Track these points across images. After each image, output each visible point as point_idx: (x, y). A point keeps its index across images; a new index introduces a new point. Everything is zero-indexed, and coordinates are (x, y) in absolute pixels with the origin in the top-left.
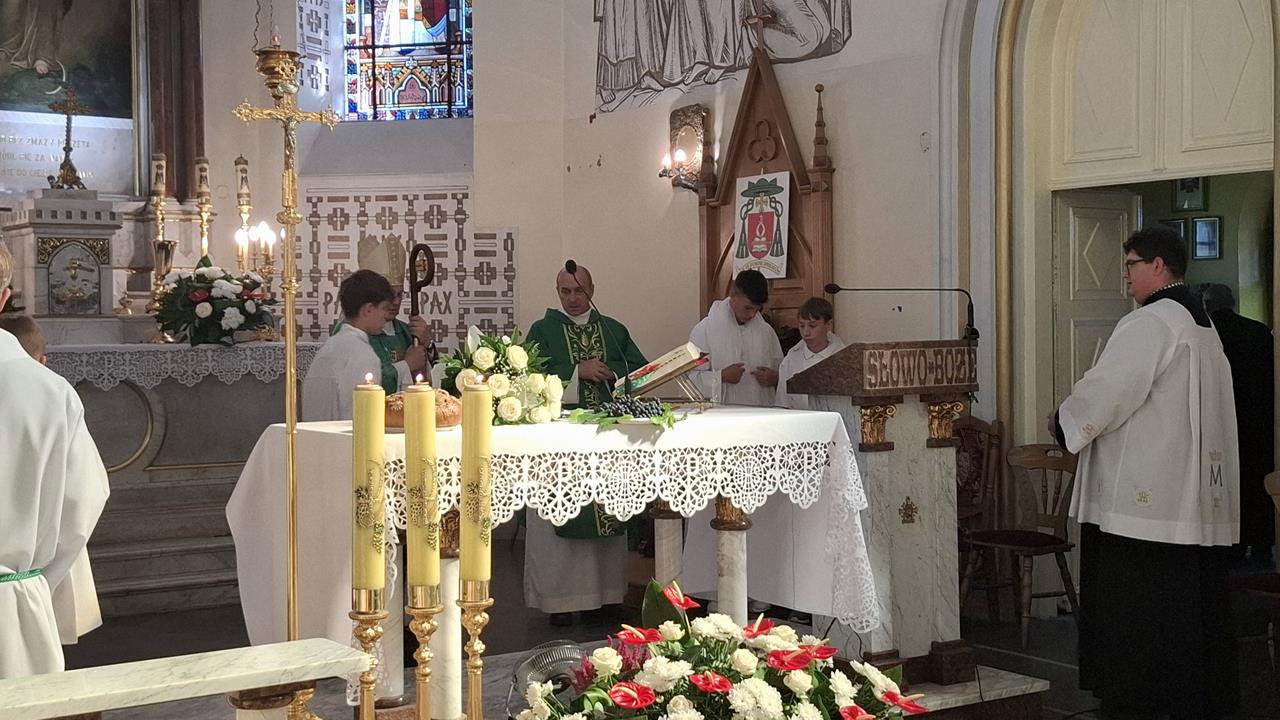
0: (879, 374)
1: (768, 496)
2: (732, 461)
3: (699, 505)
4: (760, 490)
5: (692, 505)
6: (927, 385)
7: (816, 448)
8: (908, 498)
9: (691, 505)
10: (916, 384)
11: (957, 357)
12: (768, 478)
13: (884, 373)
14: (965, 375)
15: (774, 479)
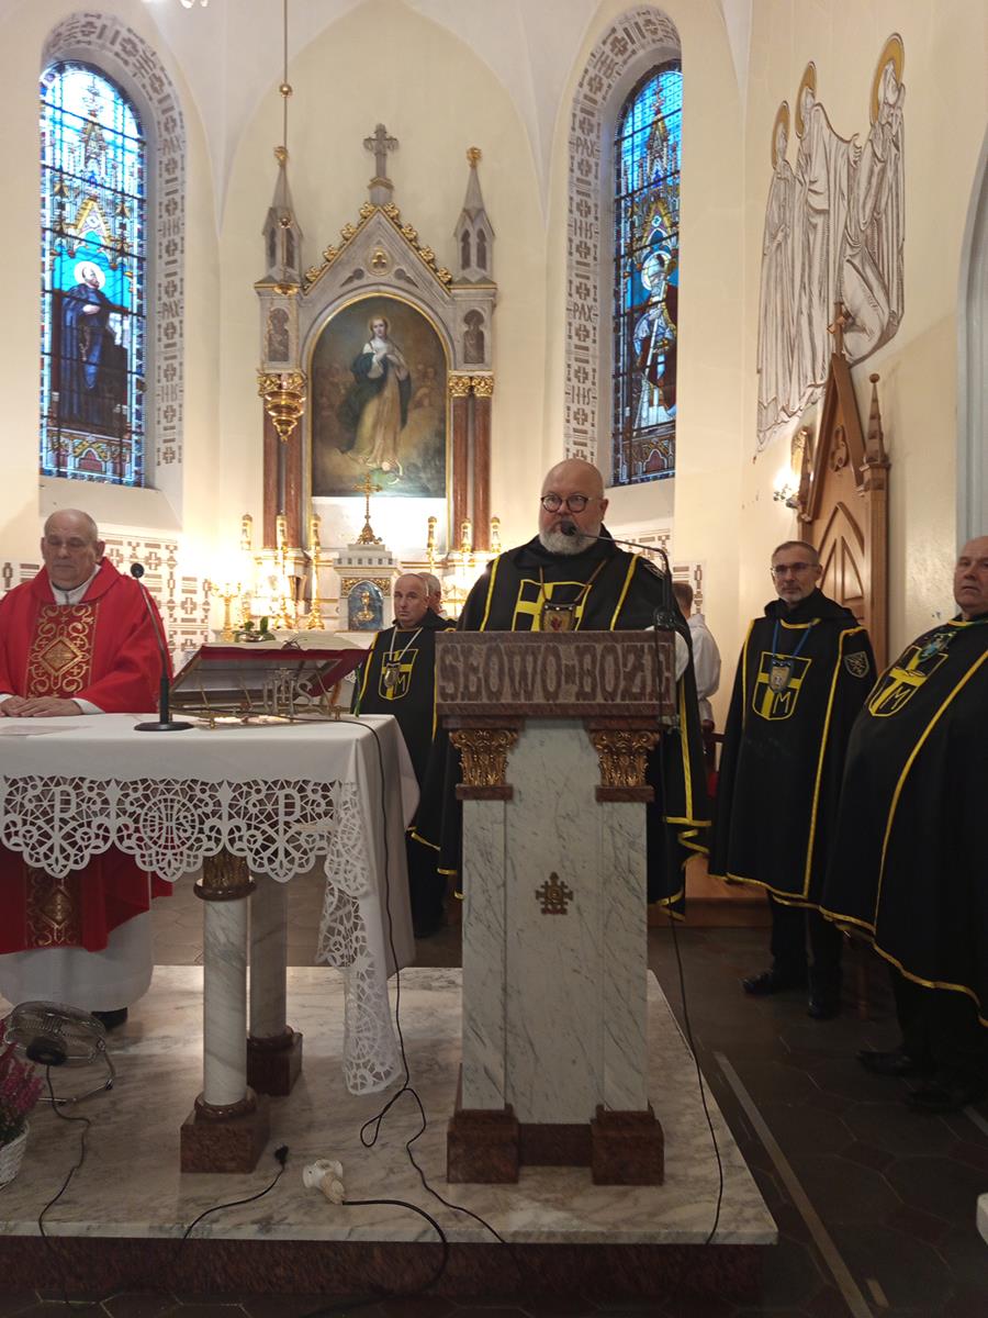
0: (462, 680)
1: (205, 858)
2: (137, 800)
3: (76, 862)
4: (190, 848)
5: (64, 862)
6: (559, 701)
7: (301, 790)
8: (554, 876)
9: (62, 862)
10: (539, 699)
11: (625, 657)
12: (207, 832)
13: (473, 678)
14: (643, 687)
15: (219, 832)
